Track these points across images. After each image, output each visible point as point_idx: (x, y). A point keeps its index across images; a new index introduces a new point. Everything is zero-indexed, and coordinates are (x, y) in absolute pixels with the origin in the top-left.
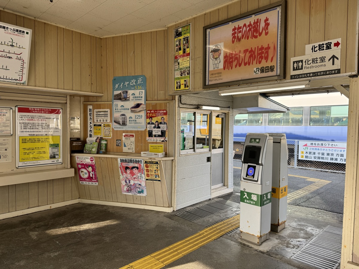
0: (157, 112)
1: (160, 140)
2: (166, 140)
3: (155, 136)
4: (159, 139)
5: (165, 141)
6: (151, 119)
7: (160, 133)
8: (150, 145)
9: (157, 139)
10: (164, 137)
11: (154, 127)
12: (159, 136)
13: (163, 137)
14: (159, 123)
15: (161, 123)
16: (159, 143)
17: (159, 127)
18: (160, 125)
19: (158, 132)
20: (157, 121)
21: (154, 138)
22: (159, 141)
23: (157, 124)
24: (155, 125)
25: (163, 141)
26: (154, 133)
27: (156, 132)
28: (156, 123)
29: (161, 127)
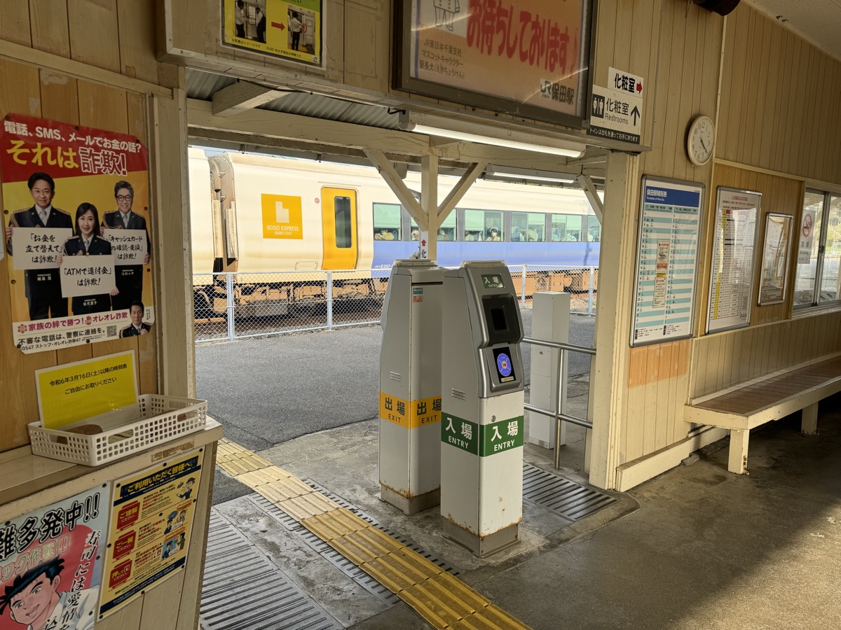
0: (82, 144)
1: (111, 331)
2: (144, 320)
3: (80, 306)
4: (104, 325)
5: (143, 332)
6: (41, 184)
7: (108, 286)
8: (42, 375)
9: (94, 325)
10: (134, 308)
11: (72, 247)
12: (103, 303)
13: (129, 307)
14: (101, 219)
15: (113, 220)
16: (107, 348)
17: (101, 247)
18: (108, 233)
19: (96, 276)
20: (85, 207)
21: (70, 322)
22: (104, 338)
23: (86, 222)
24: (78, 232)
25: (128, 332)
26: (70, 289)
27: (82, 277)
28: (78, 215)
29: (114, 244)
